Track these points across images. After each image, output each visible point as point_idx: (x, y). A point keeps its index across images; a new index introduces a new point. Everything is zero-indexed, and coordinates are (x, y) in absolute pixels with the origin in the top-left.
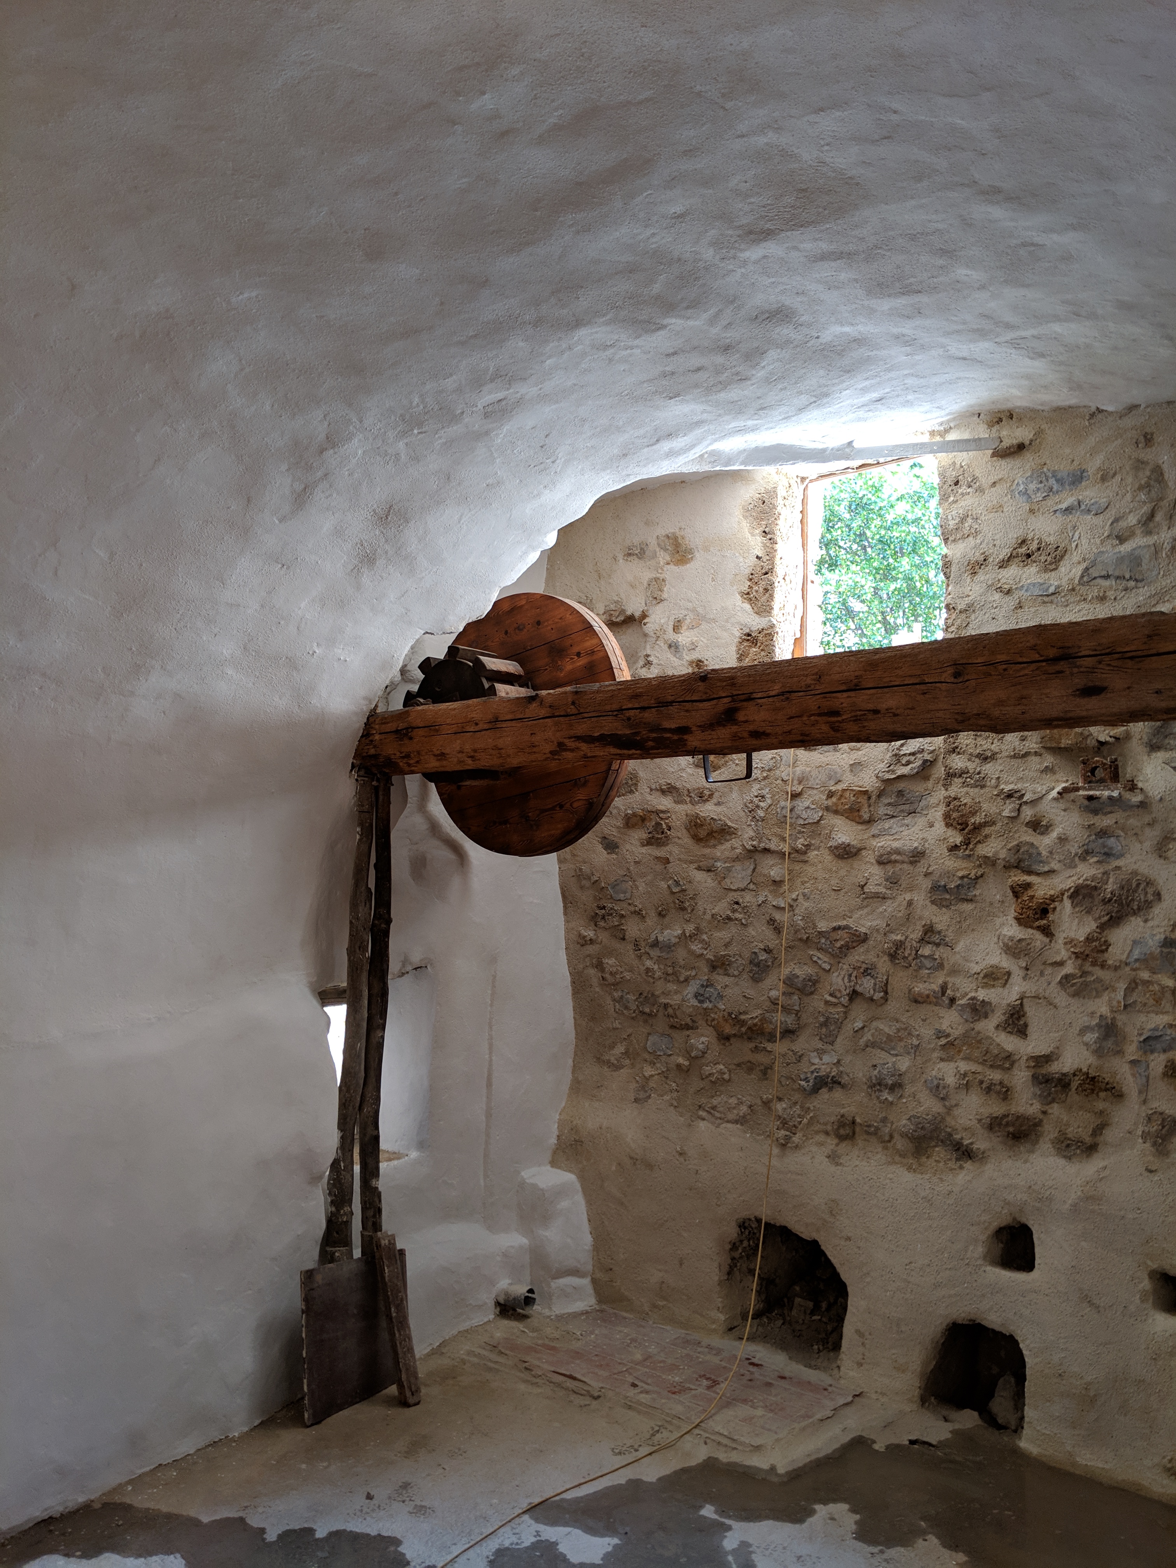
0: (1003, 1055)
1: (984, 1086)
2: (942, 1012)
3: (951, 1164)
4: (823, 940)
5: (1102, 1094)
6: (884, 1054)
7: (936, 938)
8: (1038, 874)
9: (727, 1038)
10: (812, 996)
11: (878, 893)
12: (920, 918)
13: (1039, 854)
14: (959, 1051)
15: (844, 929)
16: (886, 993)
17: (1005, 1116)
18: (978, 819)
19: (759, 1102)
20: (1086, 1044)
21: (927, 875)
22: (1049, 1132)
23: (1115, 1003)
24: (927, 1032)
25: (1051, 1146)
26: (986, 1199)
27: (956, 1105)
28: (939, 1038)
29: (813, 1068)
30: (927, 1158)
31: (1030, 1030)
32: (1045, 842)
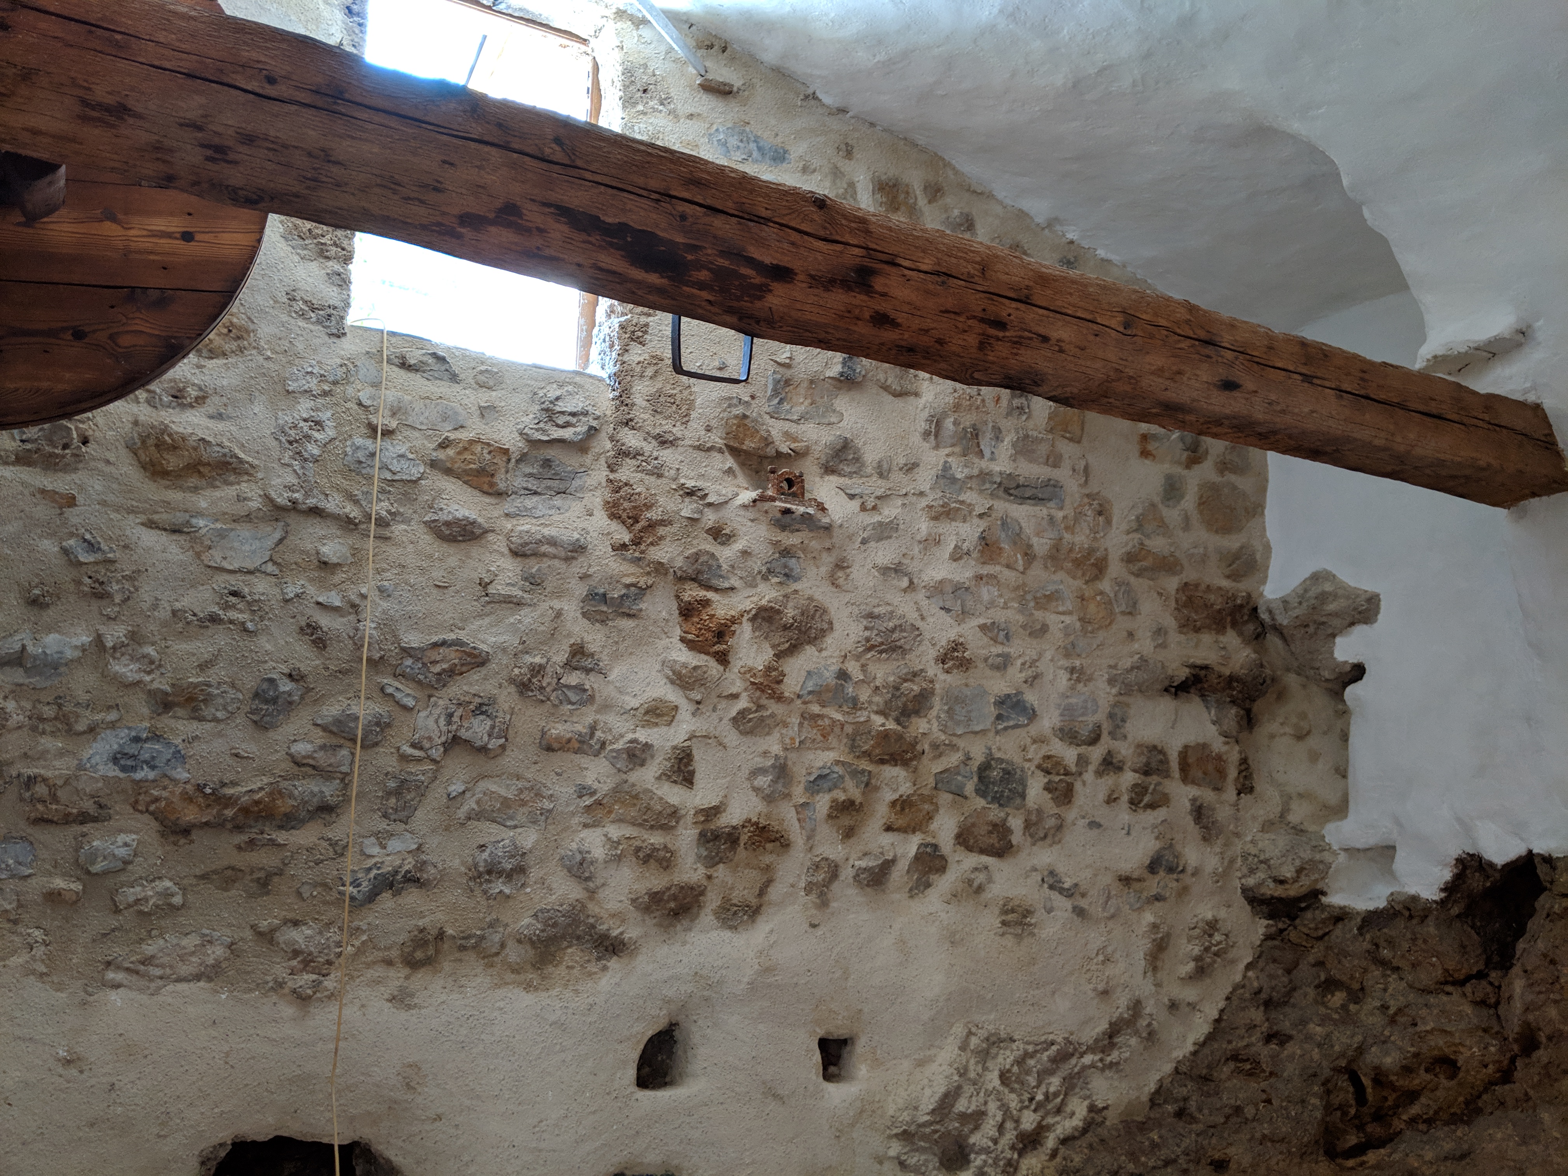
0: (669, 811)
1: (641, 854)
2: (584, 761)
3: (593, 967)
4: (409, 662)
5: (769, 846)
6: (494, 828)
7: (588, 663)
8: (716, 590)
9: (186, 832)
10: (377, 749)
11: (510, 596)
12: (569, 635)
13: (719, 567)
14: (610, 812)
15: (450, 646)
16: (507, 740)
17: (669, 889)
18: (653, 515)
19: (248, 934)
20: (756, 790)
21: (584, 577)
22: (712, 901)
23: (788, 741)
24: (564, 791)
25: (713, 918)
26: (641, 1002)
27: (603, 885)
28: (580, 797)
29: (370, 862)
30: (557, 966)
31: (698, 777)
32: (726, 554)
